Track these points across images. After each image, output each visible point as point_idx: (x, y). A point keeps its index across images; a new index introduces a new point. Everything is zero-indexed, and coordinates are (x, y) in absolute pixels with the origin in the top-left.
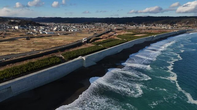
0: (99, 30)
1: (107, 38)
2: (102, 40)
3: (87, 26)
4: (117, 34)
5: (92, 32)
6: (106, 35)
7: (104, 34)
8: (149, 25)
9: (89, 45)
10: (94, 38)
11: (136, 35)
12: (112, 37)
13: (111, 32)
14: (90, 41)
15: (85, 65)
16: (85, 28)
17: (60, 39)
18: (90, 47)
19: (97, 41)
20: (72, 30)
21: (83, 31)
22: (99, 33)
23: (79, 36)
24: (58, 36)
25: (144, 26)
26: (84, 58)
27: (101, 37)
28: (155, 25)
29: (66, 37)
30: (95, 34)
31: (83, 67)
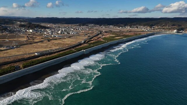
0: (92, 33)
1: (96, 40)
2: (93, 42)
3: (83, 28)
4: (104, 37)
5: (86, 34)
6: (96, 38)
7: (95, 36)
8: (133, 27)
9: (85, 45)
10: (88, 40)
11: (116, 38)
12: (100, 39)
13: (100, 35)
14: (86, 42)
15: (85, 53)
16: (81, 30)
17: (68, 41)
18: (86, 46)
19: (90, 42)
20: (72, 33)
21: (80, 33)
22: (91, 36)
23: (78, 38)
24: (65, 38)
25: (129, 28)
26: (84, 50)
27: (92, 39)
28: (137, 27)
29: (71, 40)
30: (89, 36)
31: (84, 54)
